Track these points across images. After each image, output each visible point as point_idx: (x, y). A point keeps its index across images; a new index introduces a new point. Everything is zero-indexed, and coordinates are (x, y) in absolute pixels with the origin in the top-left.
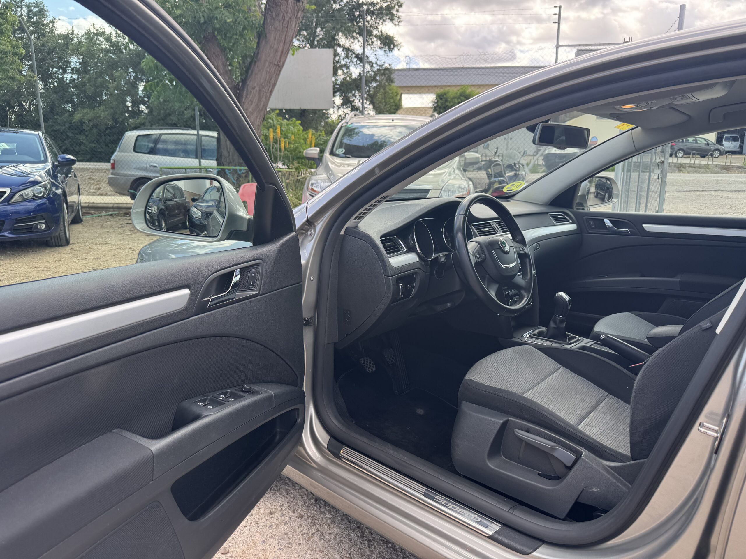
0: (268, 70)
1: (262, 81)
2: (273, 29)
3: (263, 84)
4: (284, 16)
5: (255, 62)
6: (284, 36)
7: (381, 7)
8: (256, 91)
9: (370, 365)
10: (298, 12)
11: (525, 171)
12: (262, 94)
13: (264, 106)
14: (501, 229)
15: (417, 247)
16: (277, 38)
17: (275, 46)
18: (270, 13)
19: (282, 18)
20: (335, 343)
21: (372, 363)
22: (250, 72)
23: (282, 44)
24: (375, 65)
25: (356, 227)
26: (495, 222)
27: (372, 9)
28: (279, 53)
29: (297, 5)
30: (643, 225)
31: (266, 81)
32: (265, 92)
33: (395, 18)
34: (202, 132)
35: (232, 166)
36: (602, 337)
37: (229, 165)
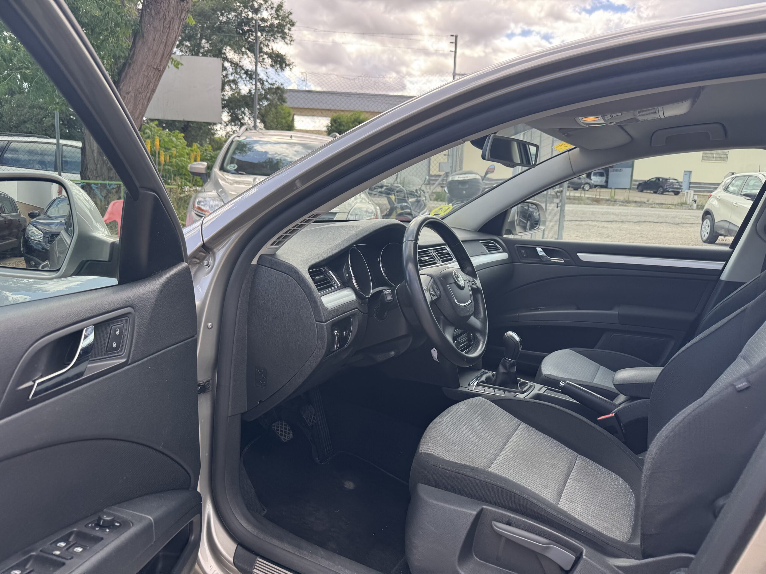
0: (146, 74)
1: (138, 86)
2: (152, 28)
3: (140, 90)
4: (164, 15)
5: (130, 64)
6: (165, 37)
7: (272, 24)
8: (131, 96)
9: (285, 432)
10: (182, 13)
11: (425, 197)
12: (138, 101)
13: (140, 114)
14: (441, 258)
15: (354, 281)
16: (156, 39)
17: (155, 48)
18: (148, 10)
19: (163, 17)
20: (243, 414)
21: (288, 428)
22: (124, 74)
23: (162, 46)
24: (266, 83)
25: (273, 255)
26: (434, 249)
27: (263, 25)
28: (159, 56)
29: (180, 5)
30: (578, 254)
31: (143, 87)
32: (142, 98)
33: (287, 37)
34: (62, 142)
35: (100, 180)
36: (562, 384)
37: (96, 180)
